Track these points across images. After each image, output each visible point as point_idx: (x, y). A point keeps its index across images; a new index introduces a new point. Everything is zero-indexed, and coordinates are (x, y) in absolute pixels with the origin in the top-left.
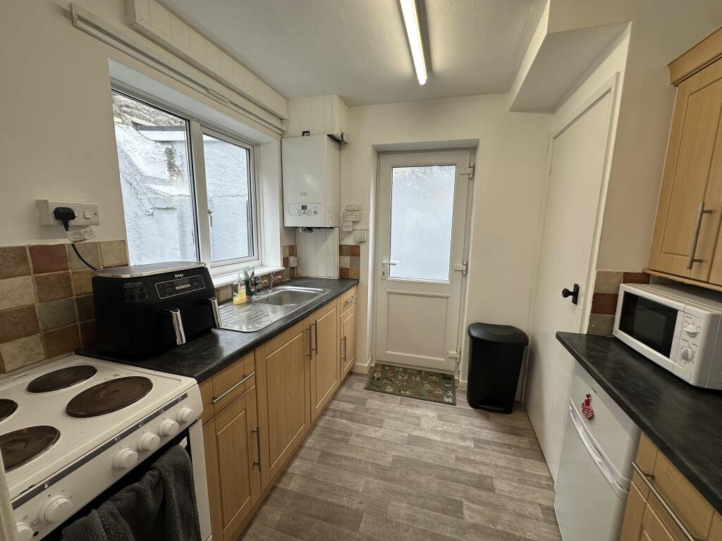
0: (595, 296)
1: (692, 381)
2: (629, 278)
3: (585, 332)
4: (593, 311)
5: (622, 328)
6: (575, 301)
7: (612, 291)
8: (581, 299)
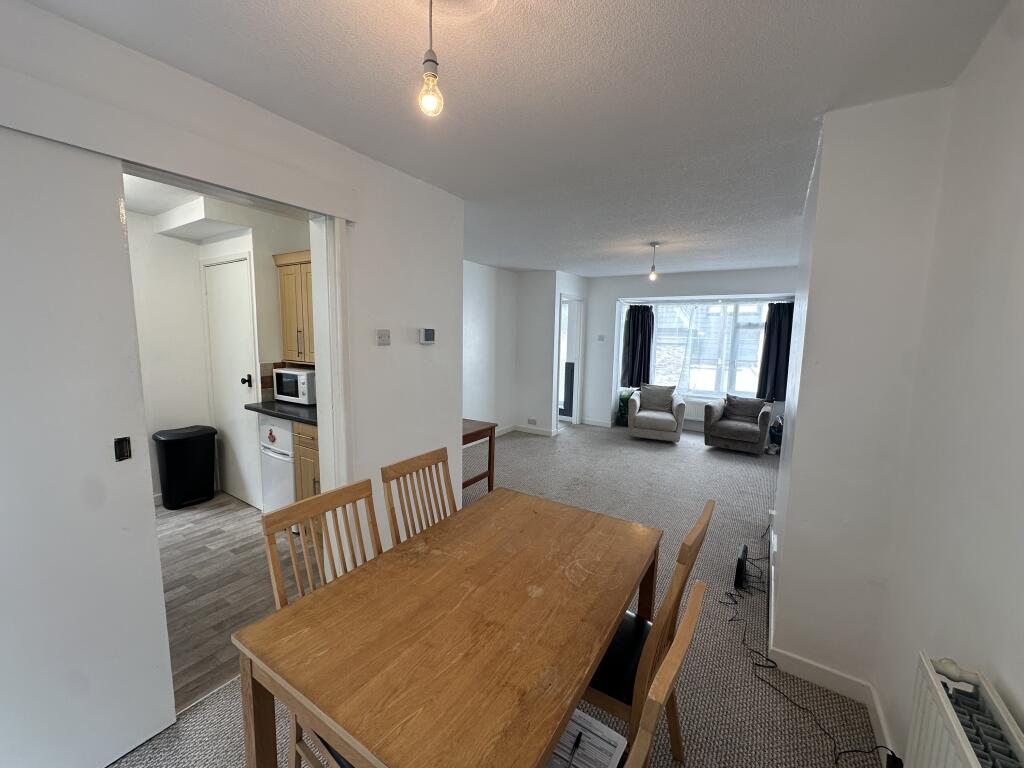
0: (262, 378)
1: (306, 403)
2: (276, 366)
3: (260, 401)
4: (262, 388)
5: (278, 393)
6: (250, 385)
7: (269, 374)
8: (254, 384)
